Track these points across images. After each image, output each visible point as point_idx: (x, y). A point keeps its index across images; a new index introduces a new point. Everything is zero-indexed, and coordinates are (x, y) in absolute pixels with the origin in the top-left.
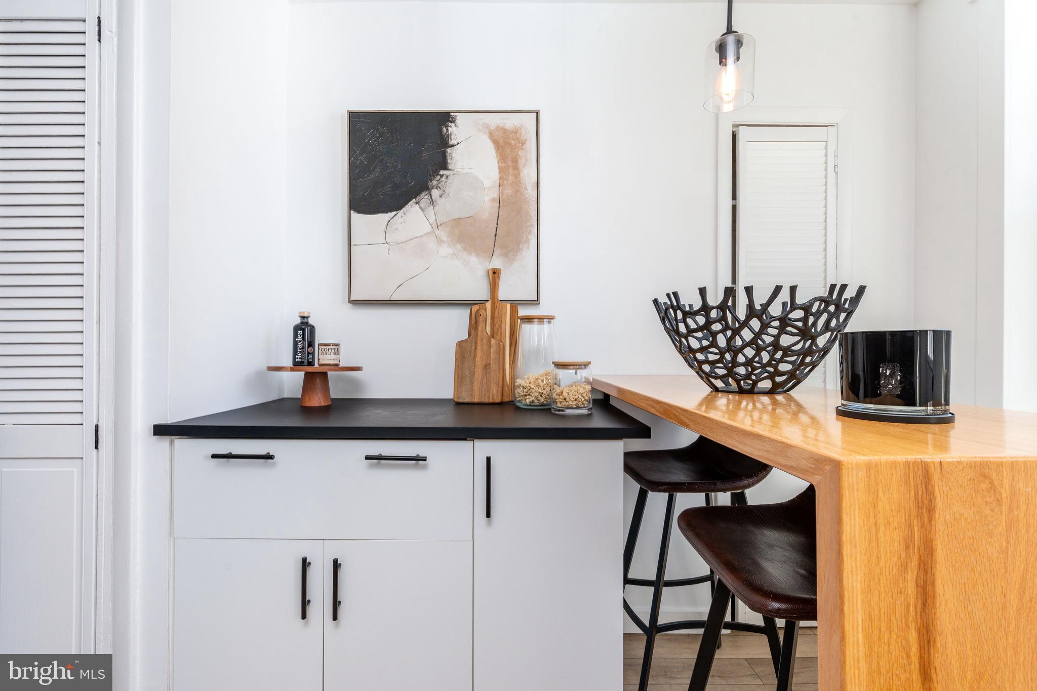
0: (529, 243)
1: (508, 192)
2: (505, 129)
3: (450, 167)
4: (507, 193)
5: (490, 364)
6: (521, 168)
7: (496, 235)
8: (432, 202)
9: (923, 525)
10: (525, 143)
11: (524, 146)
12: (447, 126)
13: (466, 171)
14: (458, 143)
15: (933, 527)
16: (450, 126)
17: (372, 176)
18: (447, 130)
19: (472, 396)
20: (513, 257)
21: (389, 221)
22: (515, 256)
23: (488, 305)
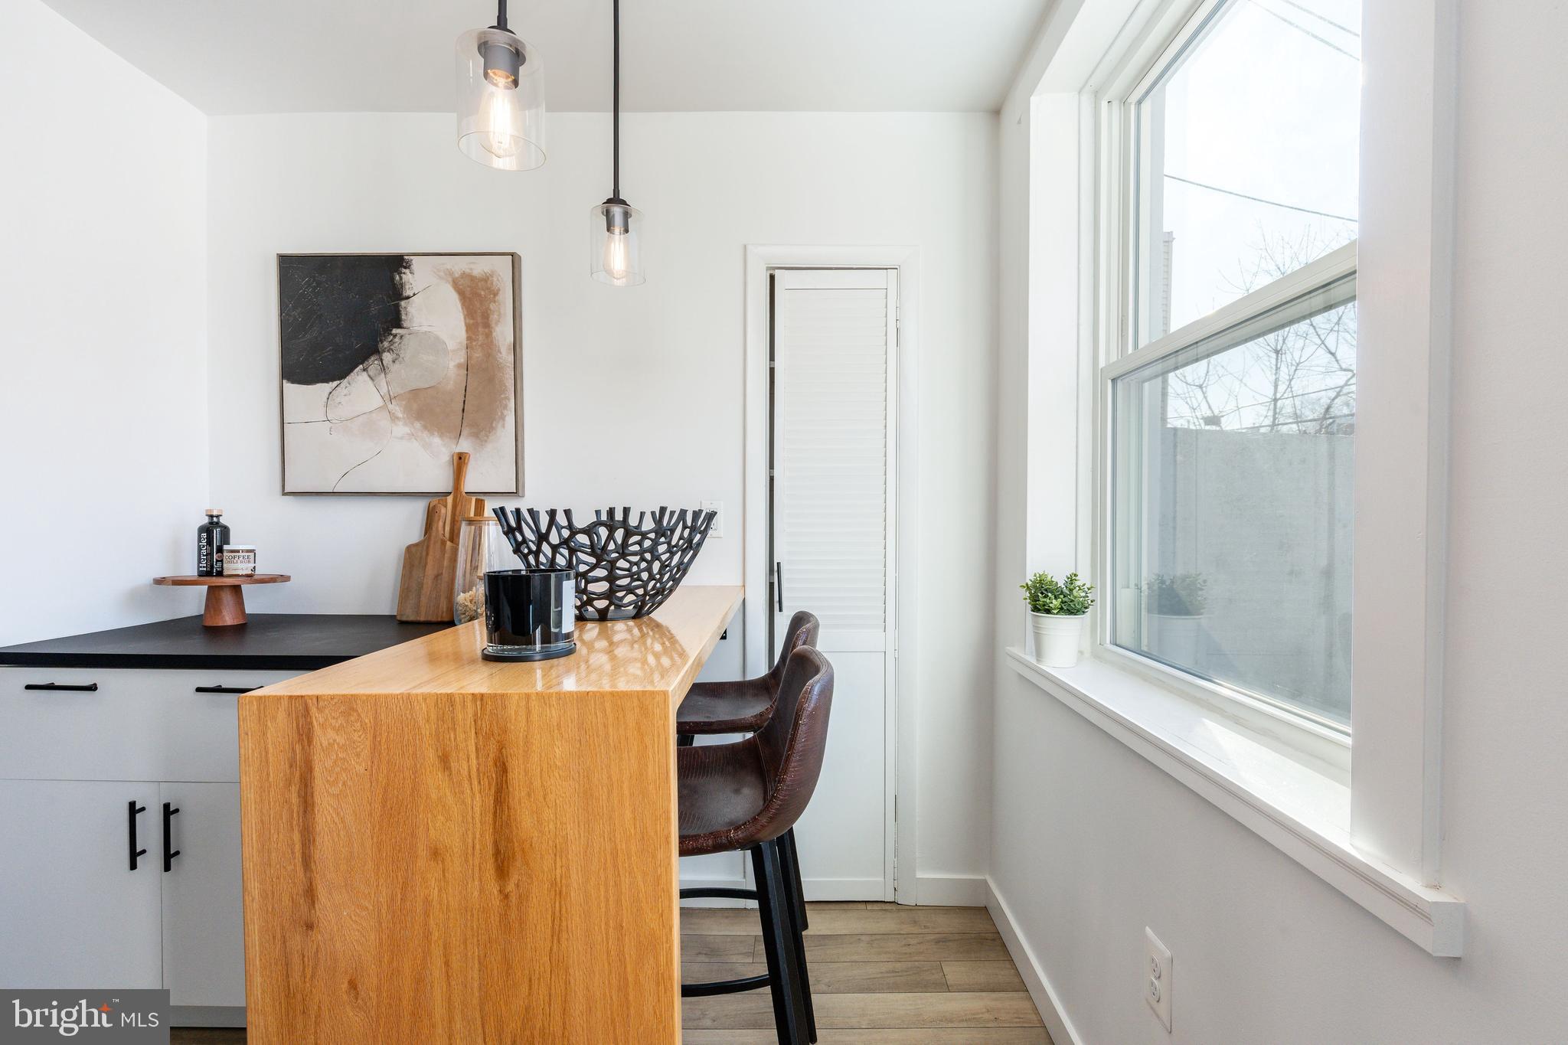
0: (504, 420)
1: (478, 355)
2: (471, 276)
3: (405, 326)
4: (478, 358)
5: (442, 573)
6: (493, 325)
7: (463, 410)
8: (384, 369)
9: (303, 748)
10: (497, 294)
11: (497, 298)
12: (400, 273)
13: (425, 329)
14: (414, 295)
15: (312, 751)
16: (404, 273)
17: (308, 336)
18: (401, 278)
19: (418, 613)
20: (485, 438)
21: (330, 393)
22: (488, 437)
23: (450, 499)
